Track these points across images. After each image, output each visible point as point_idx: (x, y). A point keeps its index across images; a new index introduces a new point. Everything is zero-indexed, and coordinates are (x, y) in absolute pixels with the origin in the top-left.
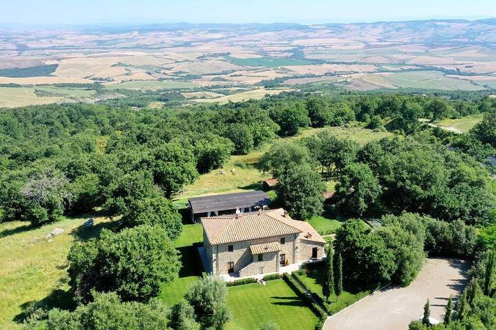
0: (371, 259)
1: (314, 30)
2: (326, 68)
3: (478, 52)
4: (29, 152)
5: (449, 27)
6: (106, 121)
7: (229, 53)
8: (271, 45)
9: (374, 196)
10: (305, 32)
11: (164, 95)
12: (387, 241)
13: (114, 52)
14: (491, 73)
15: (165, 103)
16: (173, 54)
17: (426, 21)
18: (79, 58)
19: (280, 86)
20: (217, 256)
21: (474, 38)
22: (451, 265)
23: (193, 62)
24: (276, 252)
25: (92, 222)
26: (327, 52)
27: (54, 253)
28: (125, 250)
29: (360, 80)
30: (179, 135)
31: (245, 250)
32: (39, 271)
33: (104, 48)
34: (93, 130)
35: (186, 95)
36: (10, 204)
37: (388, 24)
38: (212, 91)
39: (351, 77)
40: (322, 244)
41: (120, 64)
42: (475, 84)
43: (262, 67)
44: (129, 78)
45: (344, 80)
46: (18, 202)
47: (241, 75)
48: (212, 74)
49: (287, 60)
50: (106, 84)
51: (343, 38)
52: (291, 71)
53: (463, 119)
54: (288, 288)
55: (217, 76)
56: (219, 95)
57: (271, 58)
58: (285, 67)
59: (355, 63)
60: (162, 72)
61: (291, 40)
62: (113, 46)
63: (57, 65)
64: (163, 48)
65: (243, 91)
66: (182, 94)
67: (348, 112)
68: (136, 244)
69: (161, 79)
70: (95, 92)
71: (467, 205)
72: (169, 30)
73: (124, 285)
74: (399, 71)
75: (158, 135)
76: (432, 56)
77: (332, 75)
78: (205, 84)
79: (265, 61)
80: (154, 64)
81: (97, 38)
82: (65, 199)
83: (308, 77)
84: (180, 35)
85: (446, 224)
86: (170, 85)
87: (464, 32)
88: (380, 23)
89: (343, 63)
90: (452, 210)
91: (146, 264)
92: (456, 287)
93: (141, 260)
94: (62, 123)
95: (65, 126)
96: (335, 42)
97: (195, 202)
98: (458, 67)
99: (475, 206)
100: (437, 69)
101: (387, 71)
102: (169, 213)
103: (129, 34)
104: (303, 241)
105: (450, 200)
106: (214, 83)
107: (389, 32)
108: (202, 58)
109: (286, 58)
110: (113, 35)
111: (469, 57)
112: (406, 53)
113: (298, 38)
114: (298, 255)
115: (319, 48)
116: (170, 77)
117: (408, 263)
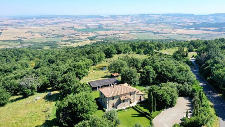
0: (163, 98)
1: (106, 18)
2: (111, 32)
3: (164, 26)
4: (6, 68)
5: (154, 16)
6: (31, 55)
7: (74, 27)
8: (90, 23)
9: (155, 77)
10: (102, 19)
11: (49, 44)
12: (166, 92)
13: (26, 27)
14: (169, 33)
15: (50, 47)
16: (51, 27)
17: (146, 14)
18: (11, 29)
19: (95, 39)
20: (109, 102)
21: (162, 21)
22: (185, 99)
23: (60, 30)
24: (129, 99)
25: (51, 93)
26: (111, 26)
27: (40, 106)
28: (80, 102)
29: (125, 36)
30: (68, 59)
31: (118, 99)
32: (36, 114)
33: (21, 25)
34: (26, 59)
35: (58, 43)
36: (12, 89)
37: (133, 15)
38: (68, 42)
39: (121, 35)
40: (143, 95)
41: (29, 32)
42: (164, 37)
43: (87, 32)
44: (33, 37)
45: (119, 36)
46: (15, 88)
47: (79, 35)
48: (68, 35)
49: (97, 29)
50: (24, 40)
51: (117, 21)
52: (98, 33)
53: (168, 49)
54: (135, 111)
55: (70, 36)
56: (71, 43)
57: (90, 28)
58: (96, 32)
59: (122, 30)
60: (47, 34)
61: (97, 21)
62: (26, 24)
63: (1, 32)
64: (46, 25)
65: (81, 41)
66: (57, 43)
67: (129, 48)
68: (83, 99)
69: (47, 37)
70: (19, 43)
71: (186, 78)
72: (49, 18)
73: (81, 115)
74: (138, 33)
75: (59, 59)
76: (149, 27)
77: (114, 35)
78: (65, 39)
79: (88, 30)
80: (44, 31)
81: (18, 21)
82: (37, 85)
83: (105, 35)
84: (53, 20)
85: (182, 85)
86: (51, 40)
87: (159, 18)
88: (130, 15)
89: (118, 30)
90: (181, 80)
91: (88, 106)
92: (189, 106)
93: (87, 105)
94: (11, 56)
95: (13, 57)
96: (114, 22)
97: (91, 83)
98: (158, 31)
99: (188, 78)
100: (151, 32)
101: (133, 33)
102: (87, 87)
103: (32, 19)
104: (137, 94)
105: (181, 77)
106: (69, 39)
107: (133, 18)
108: (63, 29)
109: (96, 28)
110: (25, 20)
111: (161, 27)
112: (140, 26)
113: (100, 21)
114: (135, 99)
115: (108, 24)
116: (50, 36)
117: (175, 98)
